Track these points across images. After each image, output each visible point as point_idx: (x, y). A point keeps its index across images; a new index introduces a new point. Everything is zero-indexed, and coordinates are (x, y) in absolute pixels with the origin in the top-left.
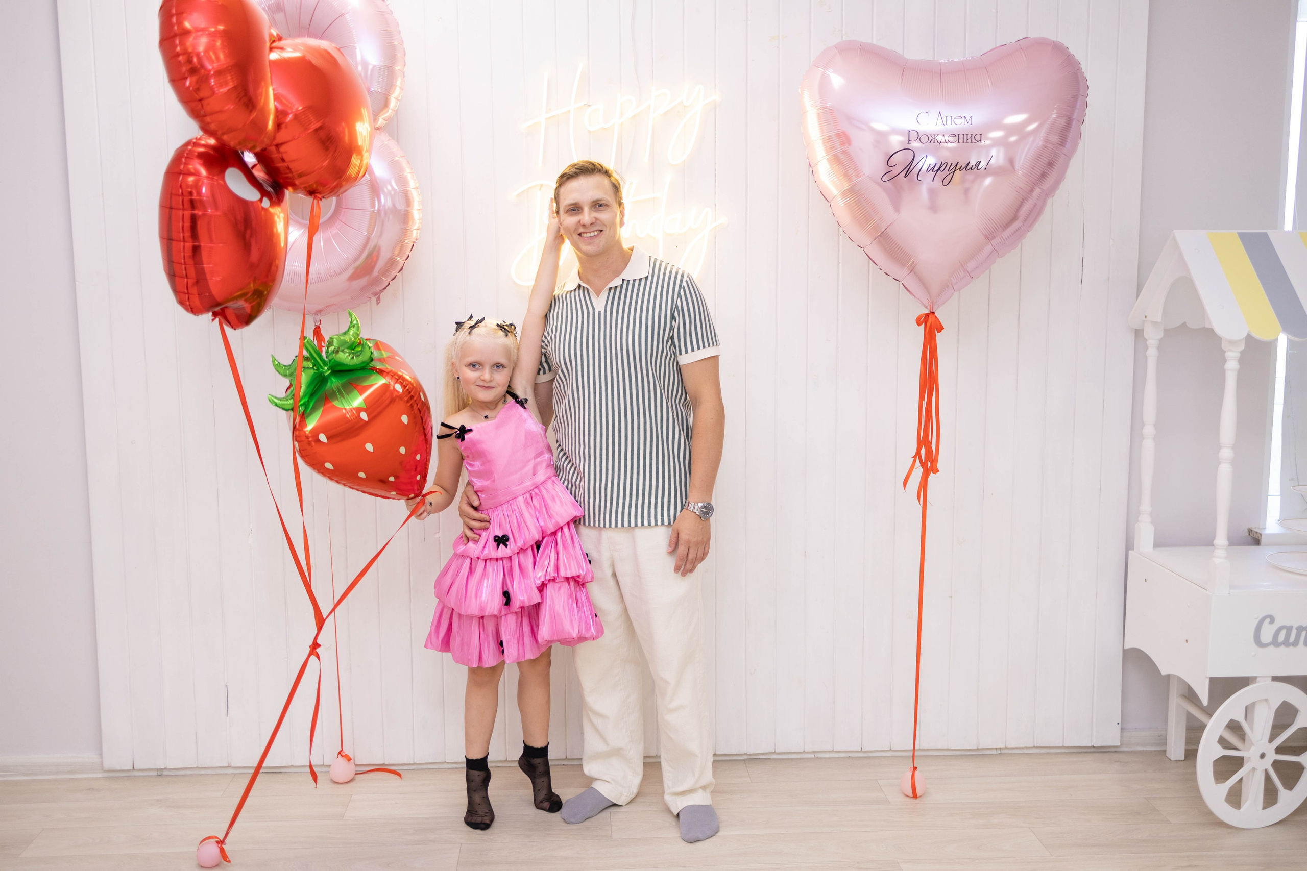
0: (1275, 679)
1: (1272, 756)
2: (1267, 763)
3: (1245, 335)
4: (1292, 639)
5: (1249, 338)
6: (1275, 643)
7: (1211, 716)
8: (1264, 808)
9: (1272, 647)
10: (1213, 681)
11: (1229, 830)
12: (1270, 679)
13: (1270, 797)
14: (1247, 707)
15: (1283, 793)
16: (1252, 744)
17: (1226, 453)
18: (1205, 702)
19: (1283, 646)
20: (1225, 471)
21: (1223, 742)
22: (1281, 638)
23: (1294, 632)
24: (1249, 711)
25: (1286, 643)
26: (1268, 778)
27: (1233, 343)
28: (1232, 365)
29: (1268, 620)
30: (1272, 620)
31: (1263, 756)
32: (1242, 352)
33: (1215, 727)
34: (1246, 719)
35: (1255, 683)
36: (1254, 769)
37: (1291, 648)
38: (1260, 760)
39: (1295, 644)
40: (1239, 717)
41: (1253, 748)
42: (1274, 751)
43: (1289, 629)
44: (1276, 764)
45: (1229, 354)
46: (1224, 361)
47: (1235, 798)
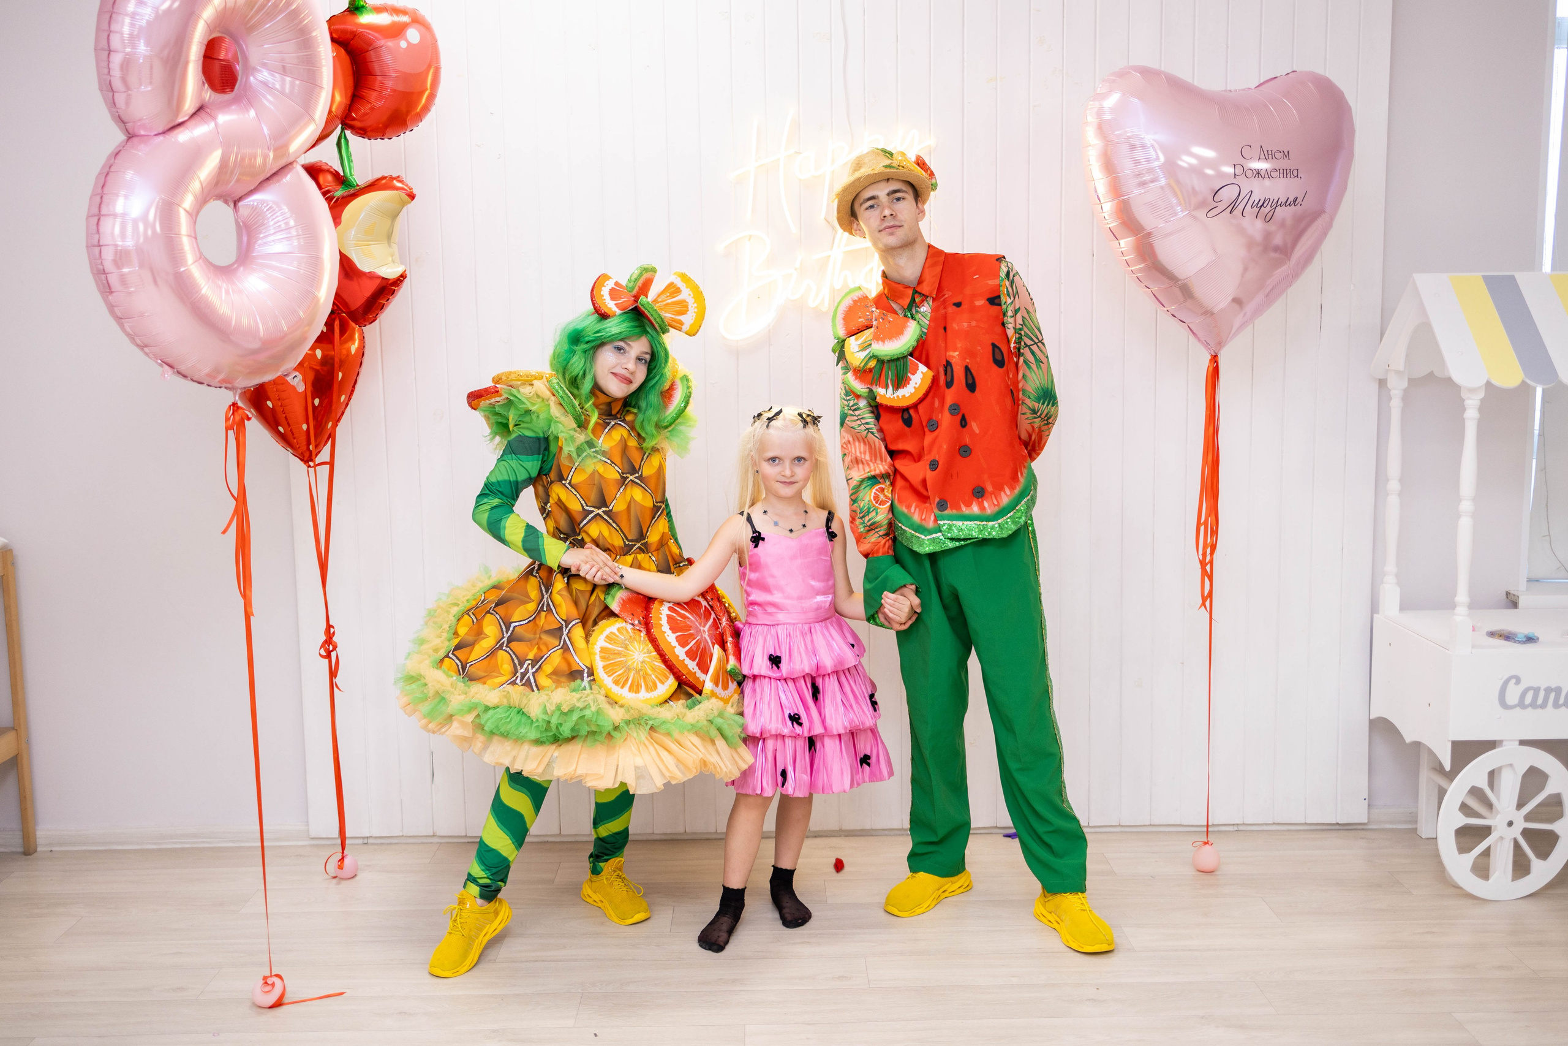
0: (1523, 743)
1: (1520, 825)
2: (1516, 832)
3: (1485, 382)
4: (1540, 701)
5: (1489, 385)
6: (1521, 704)
7: (1452, 780)
8: (1512, 881)
9: (1518, 709)
10: (1456, 745)
11: (1475, 901)
12: (1518, 743)
13: (1521, 867)
14: (1492, 774)
15: (1536, 863)
16: (1498, 812)
17: (1466, 506)
18: (1448, 767)
19: (1530, 708)
20: (1465, 524)
21: (1465, 808)
22: (1528, 699)
23: (1542, 694)
24: (1492, 775)
25: (1533, 705)
26: (1517, 845)
27: (1472, 390)
28: (1471, 414)
29: (1514, 681)
30: (1518, 681)
31: (1510, 824)
32: (1482, 400)
33: (1457, 790)
34: (1491, 784)
35: (1502, 746)
36: (1502, 838)
37: (1539, 710)
38: (1508, 828)
39: (1544, 706)
40: (1483, 783)
41: (1499, 816)
42: (1523, 820)
43: (1537, 690)
44: (1526, 833)
45: (1468, 402)
46: (1464, 409)
47: (1482, 869)
